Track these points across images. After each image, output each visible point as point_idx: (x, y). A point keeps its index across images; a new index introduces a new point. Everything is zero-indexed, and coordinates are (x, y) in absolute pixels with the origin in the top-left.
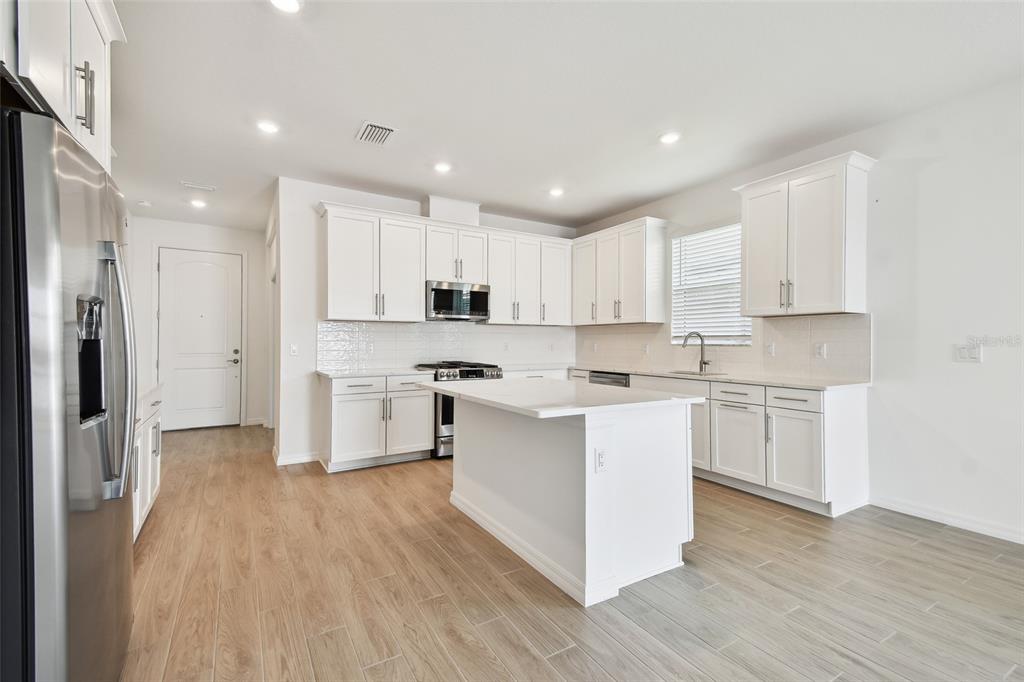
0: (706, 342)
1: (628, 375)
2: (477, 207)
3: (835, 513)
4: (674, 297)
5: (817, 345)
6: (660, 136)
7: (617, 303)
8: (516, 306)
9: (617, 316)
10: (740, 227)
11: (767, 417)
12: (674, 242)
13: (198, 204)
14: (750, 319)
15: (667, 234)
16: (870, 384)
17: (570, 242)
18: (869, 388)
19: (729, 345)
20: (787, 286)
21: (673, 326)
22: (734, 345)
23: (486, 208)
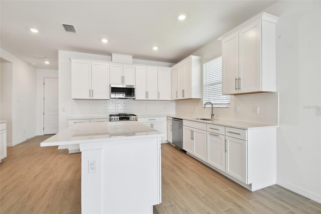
0: (214, 106)
1: (182, 119)
2: (131, 57)
3: (254, 189)
4: (204, 88)
5: (255, 107)
6: (178, 16)
7: (183, 91)
8: (147, 93)
9: (183, 96)
10: (221, 58)
11: (226, 141)
12: (204, 65)
13: (47, 63)
14: (230, 96)
15: (201, 62)
16: (278, 126)
17: (170, 69)
18: (277, 128)
19: (222, 108)
20: (238, 80)
21: (204, 100)
22: (224, 107)
23: (135, 57)
